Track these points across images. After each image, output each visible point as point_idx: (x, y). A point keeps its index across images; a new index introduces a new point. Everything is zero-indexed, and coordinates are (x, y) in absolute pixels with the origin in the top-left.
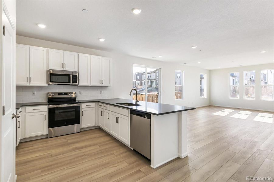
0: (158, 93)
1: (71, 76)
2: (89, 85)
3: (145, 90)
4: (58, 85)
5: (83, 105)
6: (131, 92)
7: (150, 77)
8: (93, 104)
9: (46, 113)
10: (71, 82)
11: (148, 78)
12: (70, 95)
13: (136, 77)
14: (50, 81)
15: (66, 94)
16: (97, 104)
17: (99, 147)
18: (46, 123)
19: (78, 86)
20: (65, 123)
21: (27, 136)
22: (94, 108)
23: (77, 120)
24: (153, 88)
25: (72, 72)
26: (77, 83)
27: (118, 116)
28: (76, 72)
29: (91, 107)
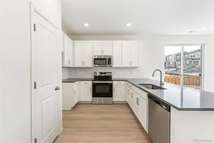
0: (200, 75)
1: (107, 59)
2: (120, 66)
3: (181, 69)
4: (99, 66)
5: (115, 83)
6: (154, 73)
7: (194, 56)
8: (123, 83)
9: (91, 86)
10: (107, 64)
11: (191, 58)
12: (109, 74)
13: (176, 57)
14: (95, 64)
15: (105, 73)
16: (125, 82)
17: (120, 123)
18: (91, 93)
19: (112, 67)
20: (102, 95)
21: (81, 100)
22: (124, 86)
23: (110, 94)
24: (198, 69)
25: (108, 56)
26: (111, 64)
27: (139, 97)
28: (111, 56)
29: (121, 84)
